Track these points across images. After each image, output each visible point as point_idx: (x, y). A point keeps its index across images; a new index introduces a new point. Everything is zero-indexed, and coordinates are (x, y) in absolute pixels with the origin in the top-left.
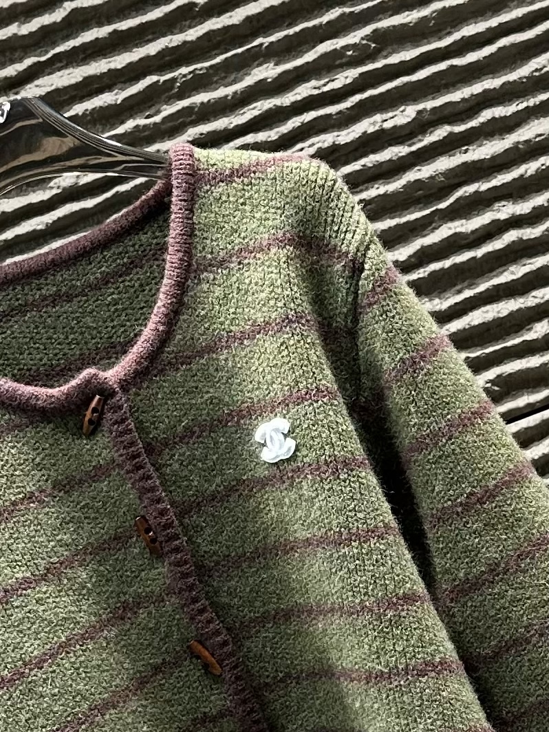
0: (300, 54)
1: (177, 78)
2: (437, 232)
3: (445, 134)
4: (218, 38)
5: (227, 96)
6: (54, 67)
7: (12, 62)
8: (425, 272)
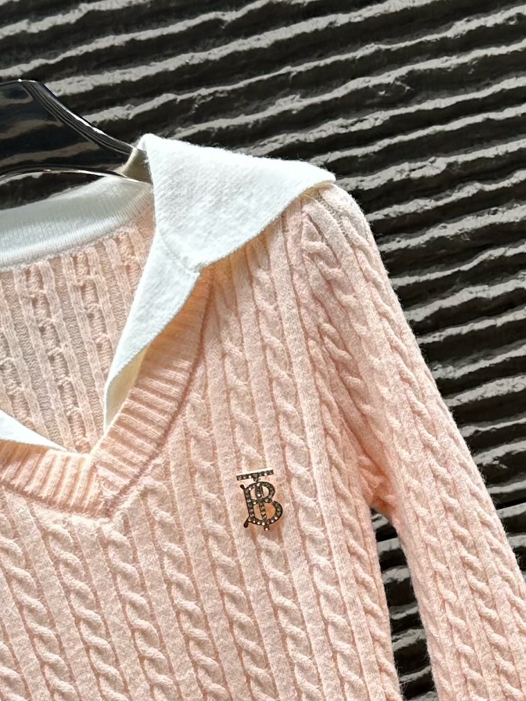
0: (330, 88)
1: (195, 99)
2: (458, 295)
3: (475, 191)
4: (243, 62)
5: (247, 124)
6: (62, 72)
7: (18, 61)
8: (440, 336)
